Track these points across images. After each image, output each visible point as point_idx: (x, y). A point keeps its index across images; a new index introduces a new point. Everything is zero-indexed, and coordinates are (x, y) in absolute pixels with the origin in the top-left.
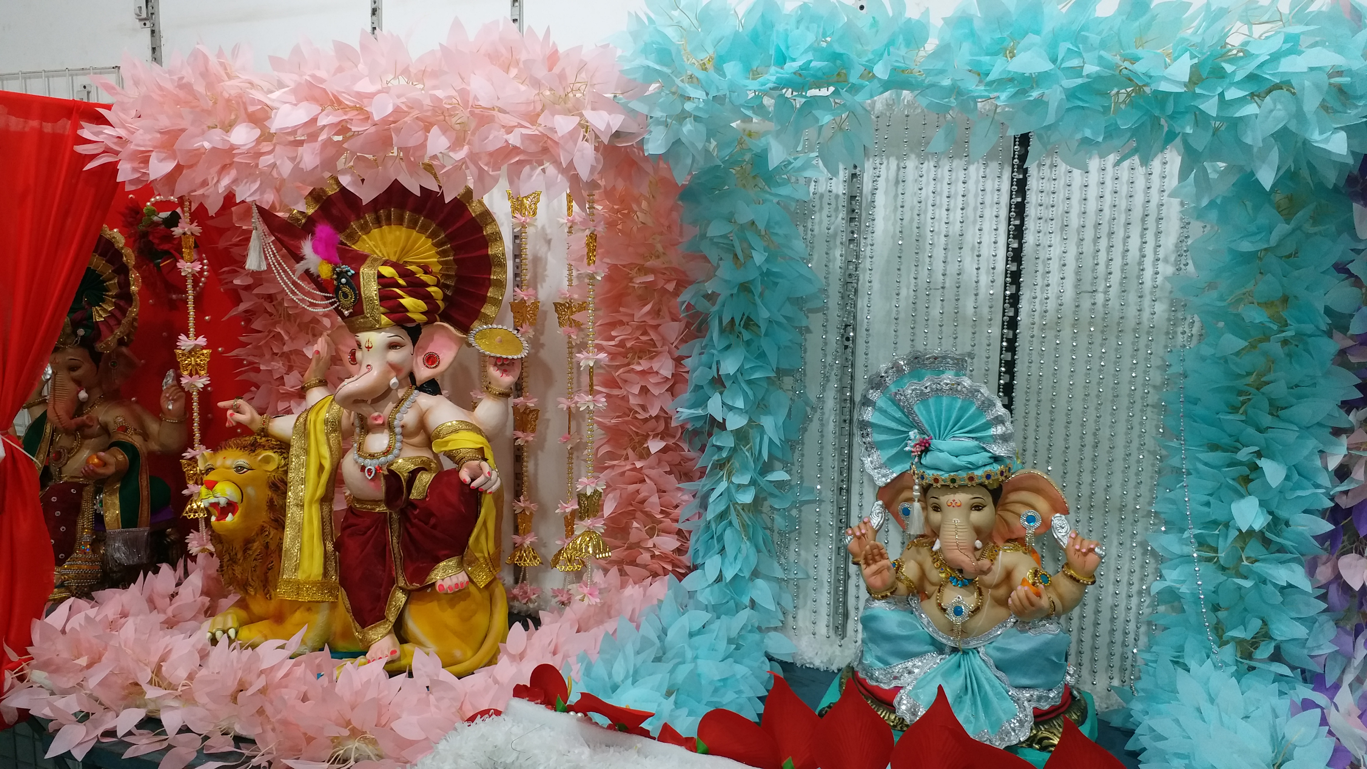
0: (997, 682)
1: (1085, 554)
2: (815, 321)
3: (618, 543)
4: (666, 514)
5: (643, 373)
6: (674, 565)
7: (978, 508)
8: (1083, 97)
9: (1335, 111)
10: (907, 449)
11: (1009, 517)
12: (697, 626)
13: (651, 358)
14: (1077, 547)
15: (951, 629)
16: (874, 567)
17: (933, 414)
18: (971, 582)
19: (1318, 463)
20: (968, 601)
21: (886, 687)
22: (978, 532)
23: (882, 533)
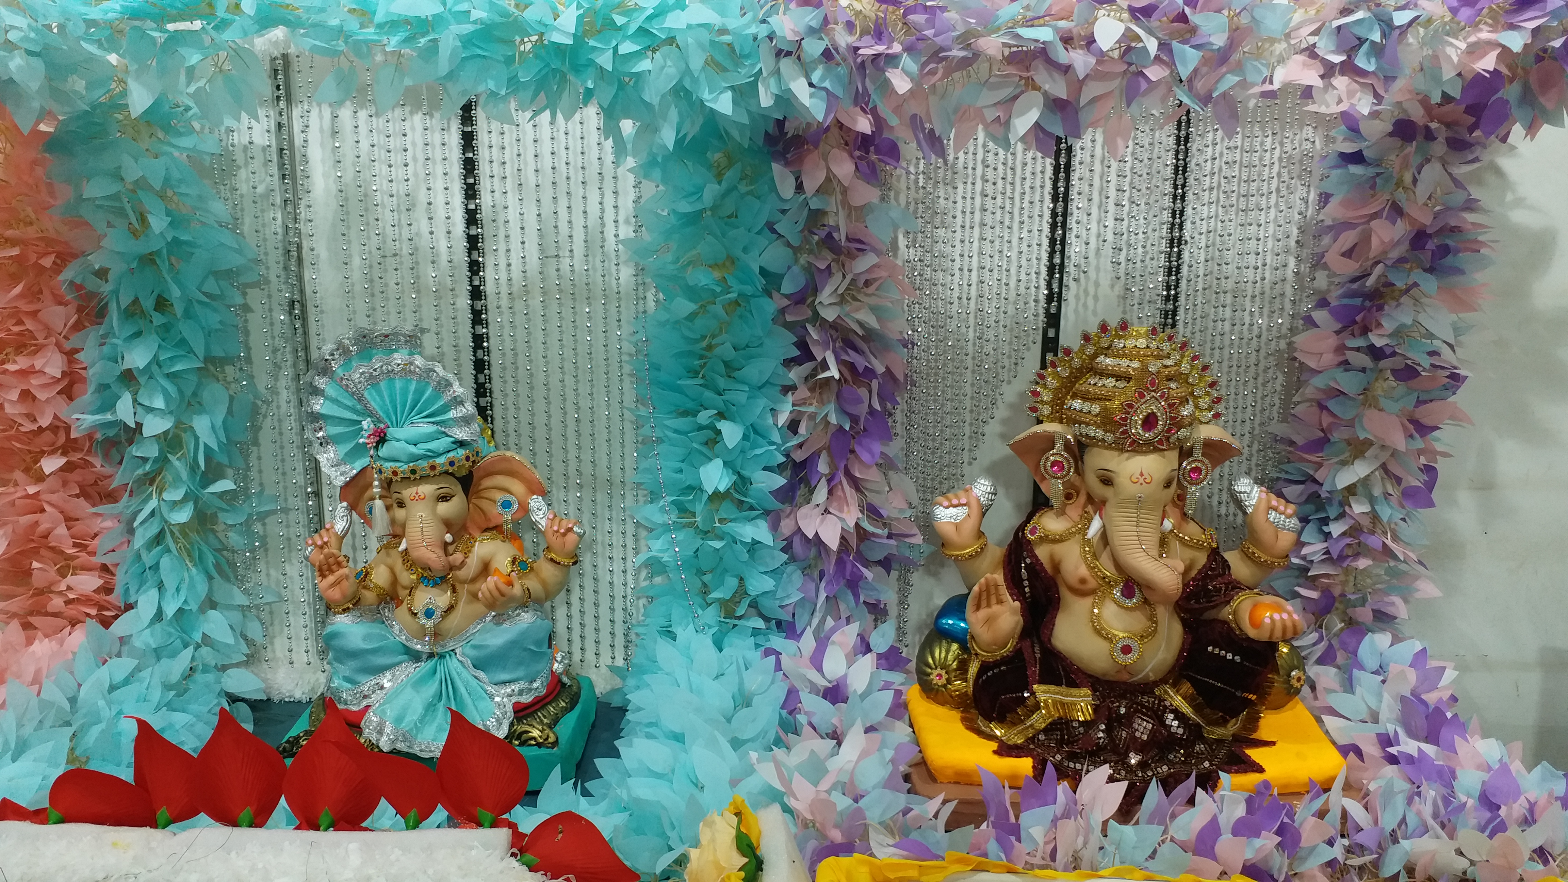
0: (474, 682)
1: (564, 535)
2: (255, 297)
3: (21, 590)
4: (82, 547)
5: (23, 373)
6: (101, 608)
7: (445, 498)
8: (481, 45)
9: (725, 70)
10: (361, 441)
11: (485, 504)
12: (119, 677)
13: (35, 353)
14: (555, 528)
15: (422, 632)
16: (331, 579)
17: (386, 398)
18: (444, 579)
19: (770, 421)
20: (441, 599)
21: (354, 708)
22: (448, 524)
23: (348, 540)
